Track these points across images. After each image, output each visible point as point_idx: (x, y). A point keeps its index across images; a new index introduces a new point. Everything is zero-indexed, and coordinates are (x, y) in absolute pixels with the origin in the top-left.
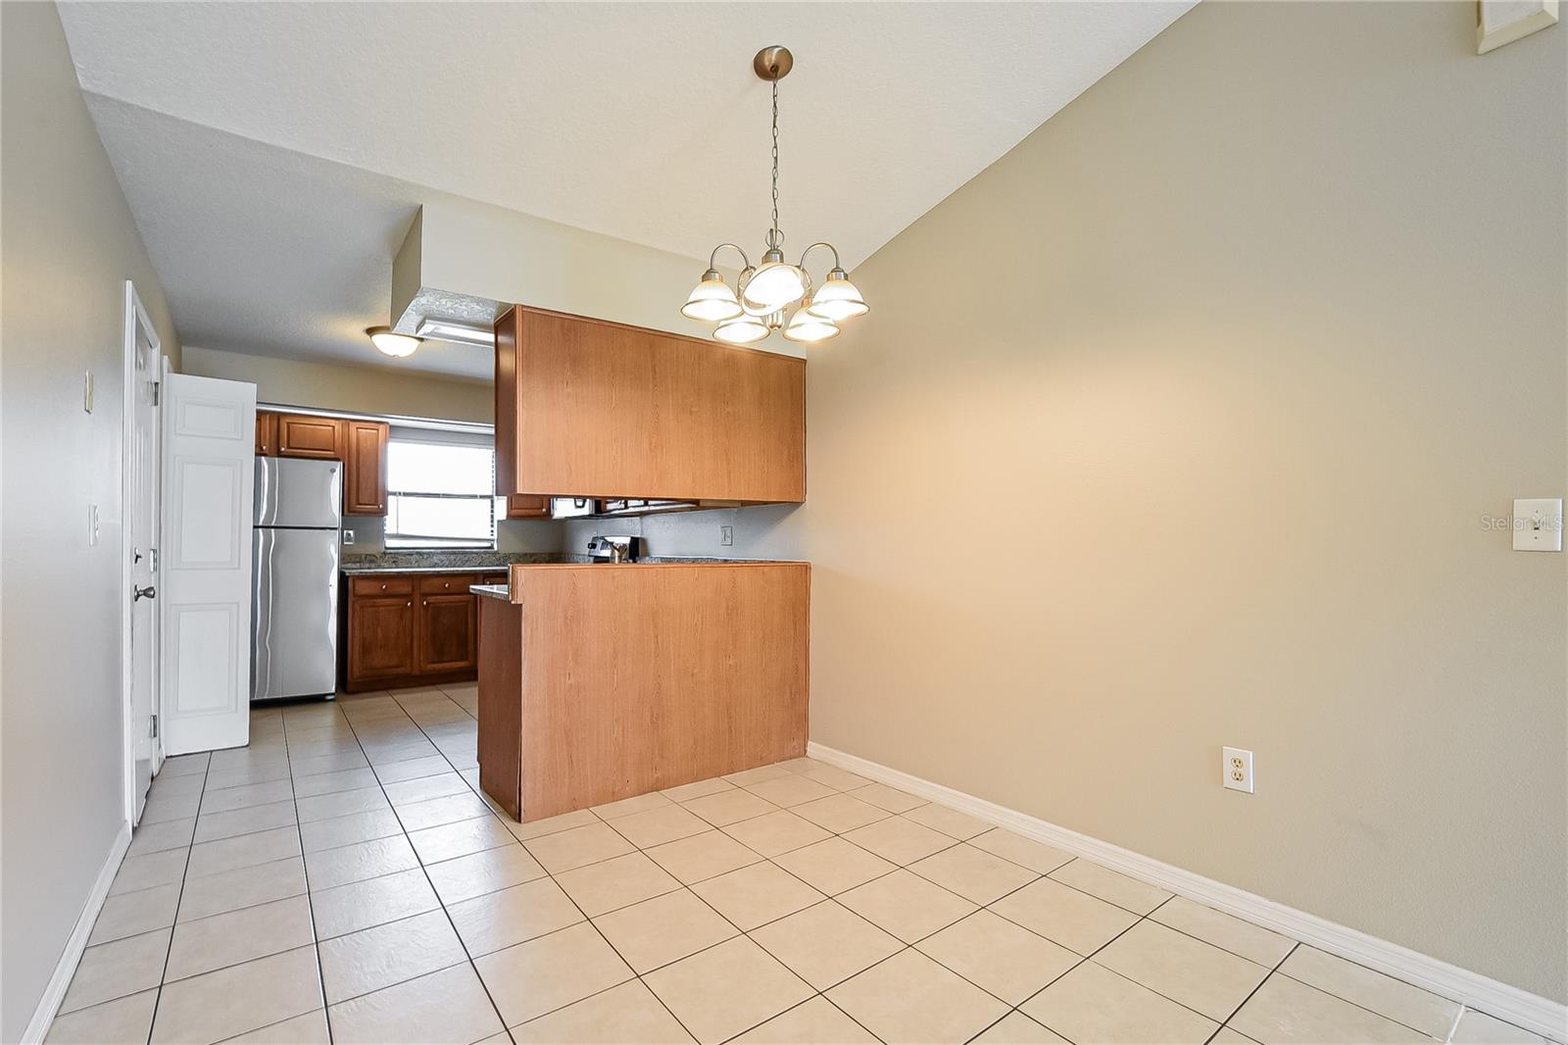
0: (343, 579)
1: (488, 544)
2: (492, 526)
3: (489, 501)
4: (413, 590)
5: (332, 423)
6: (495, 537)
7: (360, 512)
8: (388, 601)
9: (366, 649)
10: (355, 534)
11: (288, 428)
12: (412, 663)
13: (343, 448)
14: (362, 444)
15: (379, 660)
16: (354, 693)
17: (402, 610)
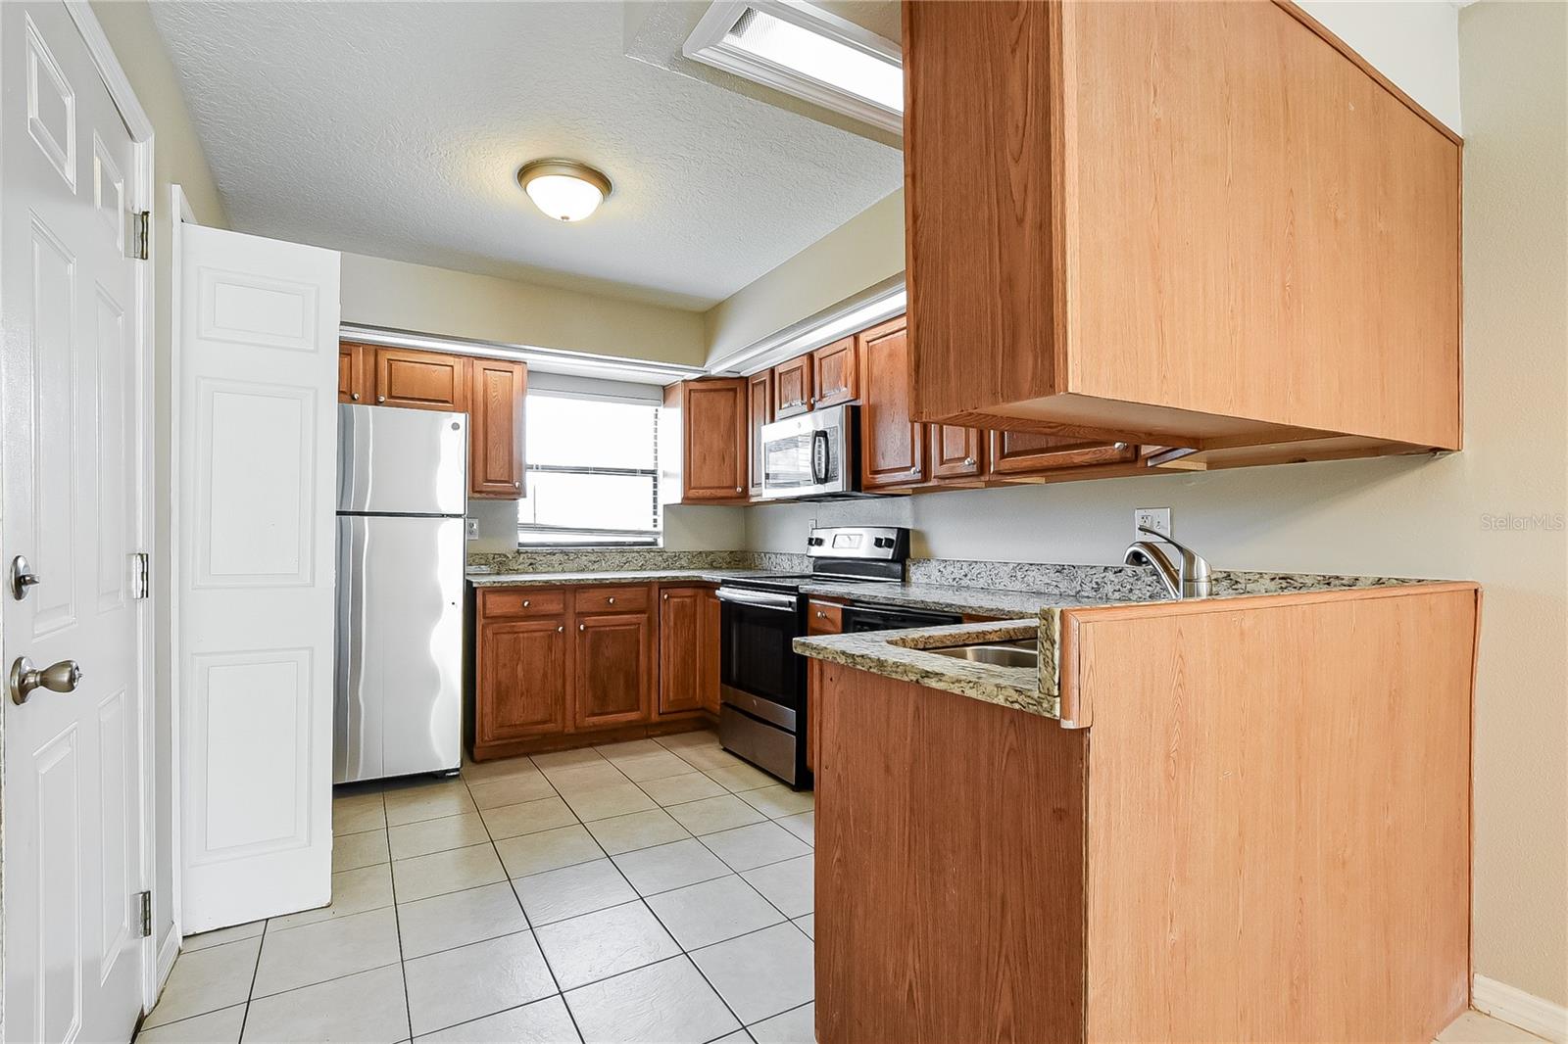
0: (470, 592)
1: (649, 539)
2: (655, 513)
3: (649, 479)
4: (565, 607)
5: (450, 360)
6: (660, 528)
7: (488, 493)
8: (533, 624)
9: (501, 697)
10: (480, 525)
11: (390, 366)
12: (564, 714)
13: (465, 398)
14: (492, 393)
15: (519, 712)
16: (483, 761)
17: (550, 636)
